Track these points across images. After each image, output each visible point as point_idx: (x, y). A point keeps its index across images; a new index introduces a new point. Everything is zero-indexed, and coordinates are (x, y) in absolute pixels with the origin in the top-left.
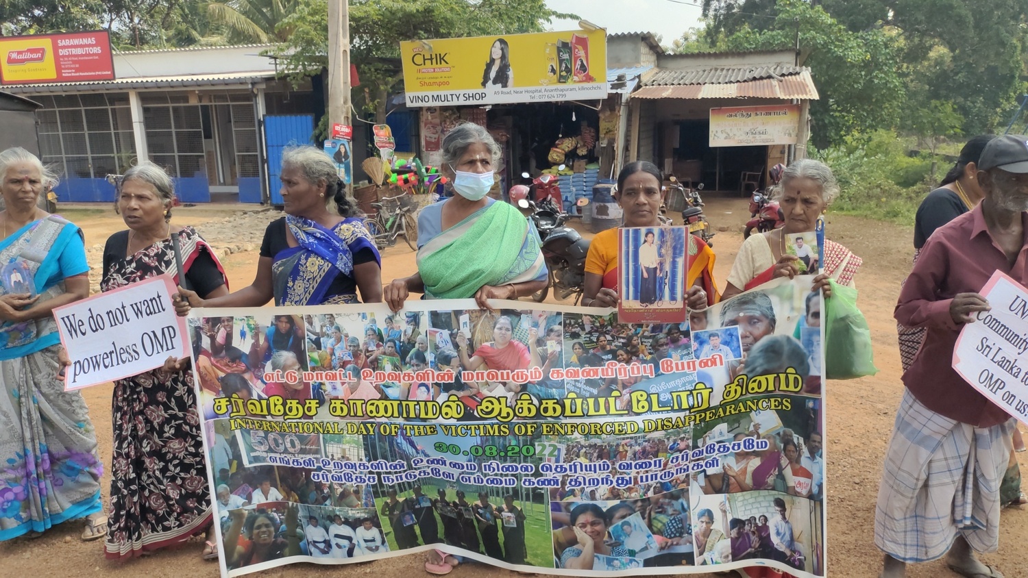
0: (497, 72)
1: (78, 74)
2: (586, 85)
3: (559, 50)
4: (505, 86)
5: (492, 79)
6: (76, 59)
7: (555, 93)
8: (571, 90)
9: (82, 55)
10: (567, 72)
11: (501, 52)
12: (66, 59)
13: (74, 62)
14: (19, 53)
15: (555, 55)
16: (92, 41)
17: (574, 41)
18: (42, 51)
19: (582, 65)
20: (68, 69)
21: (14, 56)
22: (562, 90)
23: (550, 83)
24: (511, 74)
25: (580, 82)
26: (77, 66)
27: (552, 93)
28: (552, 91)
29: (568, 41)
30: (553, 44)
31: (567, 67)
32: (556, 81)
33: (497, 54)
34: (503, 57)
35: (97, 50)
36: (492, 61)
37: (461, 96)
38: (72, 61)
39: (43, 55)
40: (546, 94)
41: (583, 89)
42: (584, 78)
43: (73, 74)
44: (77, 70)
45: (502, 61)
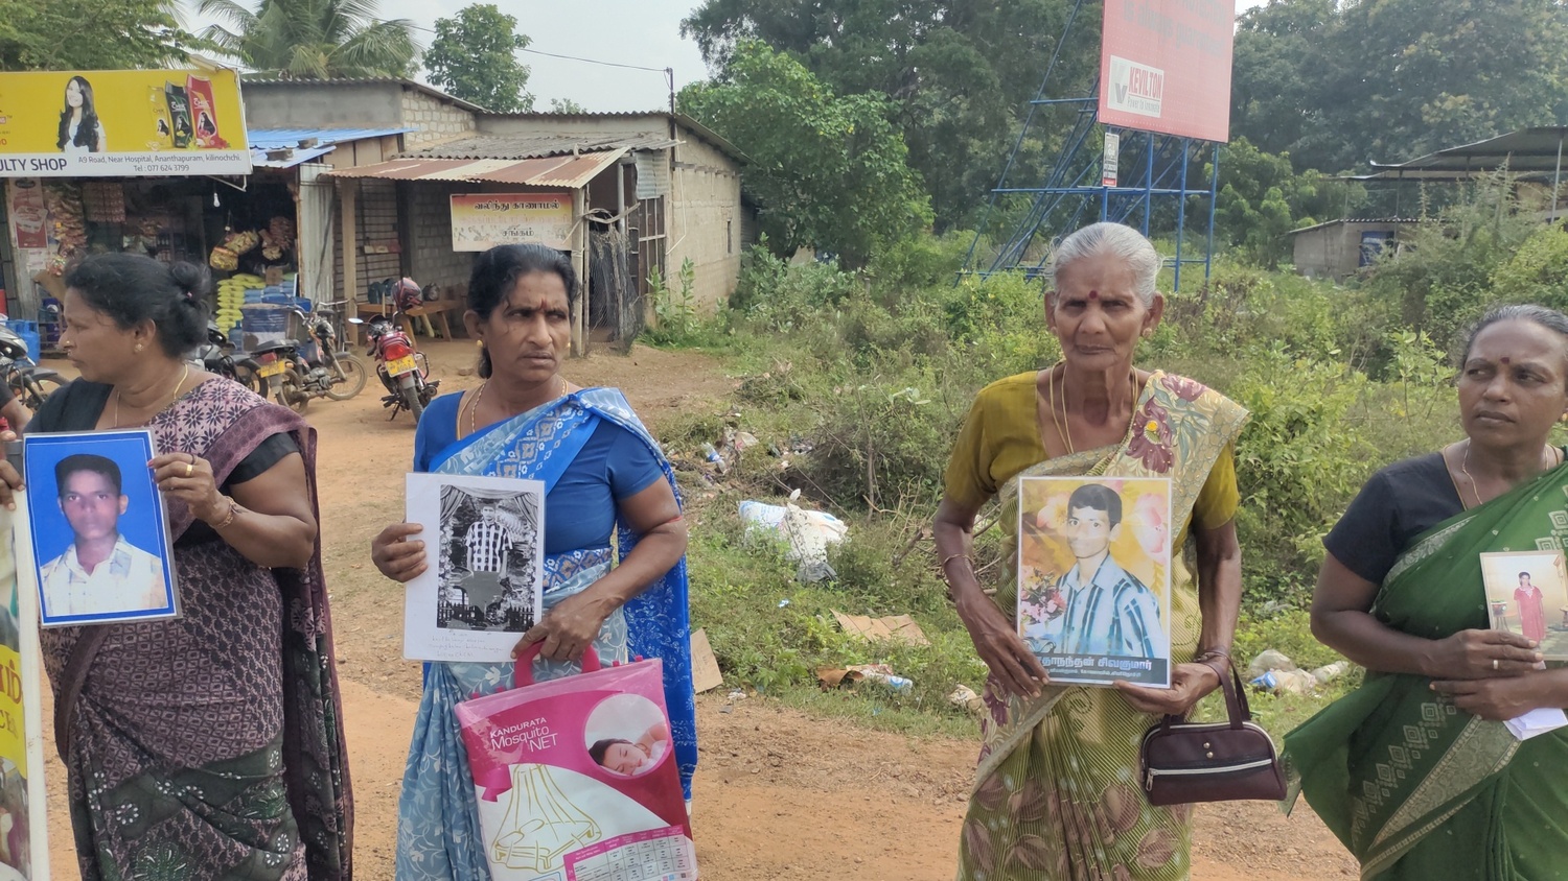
0: (80, 128)
2: (216, 152)
3: (170, 100)
4: (93, 148)
5: (73, 138)
7: (171, 164)
8: (195, 159)
10: (185, 132)
11: (81, 97)
15: (164, 105)
17: (190, 85)
19: (207, 122)
22: (181, 159)
23: (162, 147)
24: (100, 130)
25: (207, 147)
27: (168, 163)
28: (166, 159)
29: (182, 85)
30: (159, 89)
31: (184, 124)
32: (170, 145)
33: (76, 100)
34: (86, 105)
36: (70, 110)
37: (28, 164)
40: (159, 163)
41: (213, 158)
42: (213, 142)
45: (84, 111)
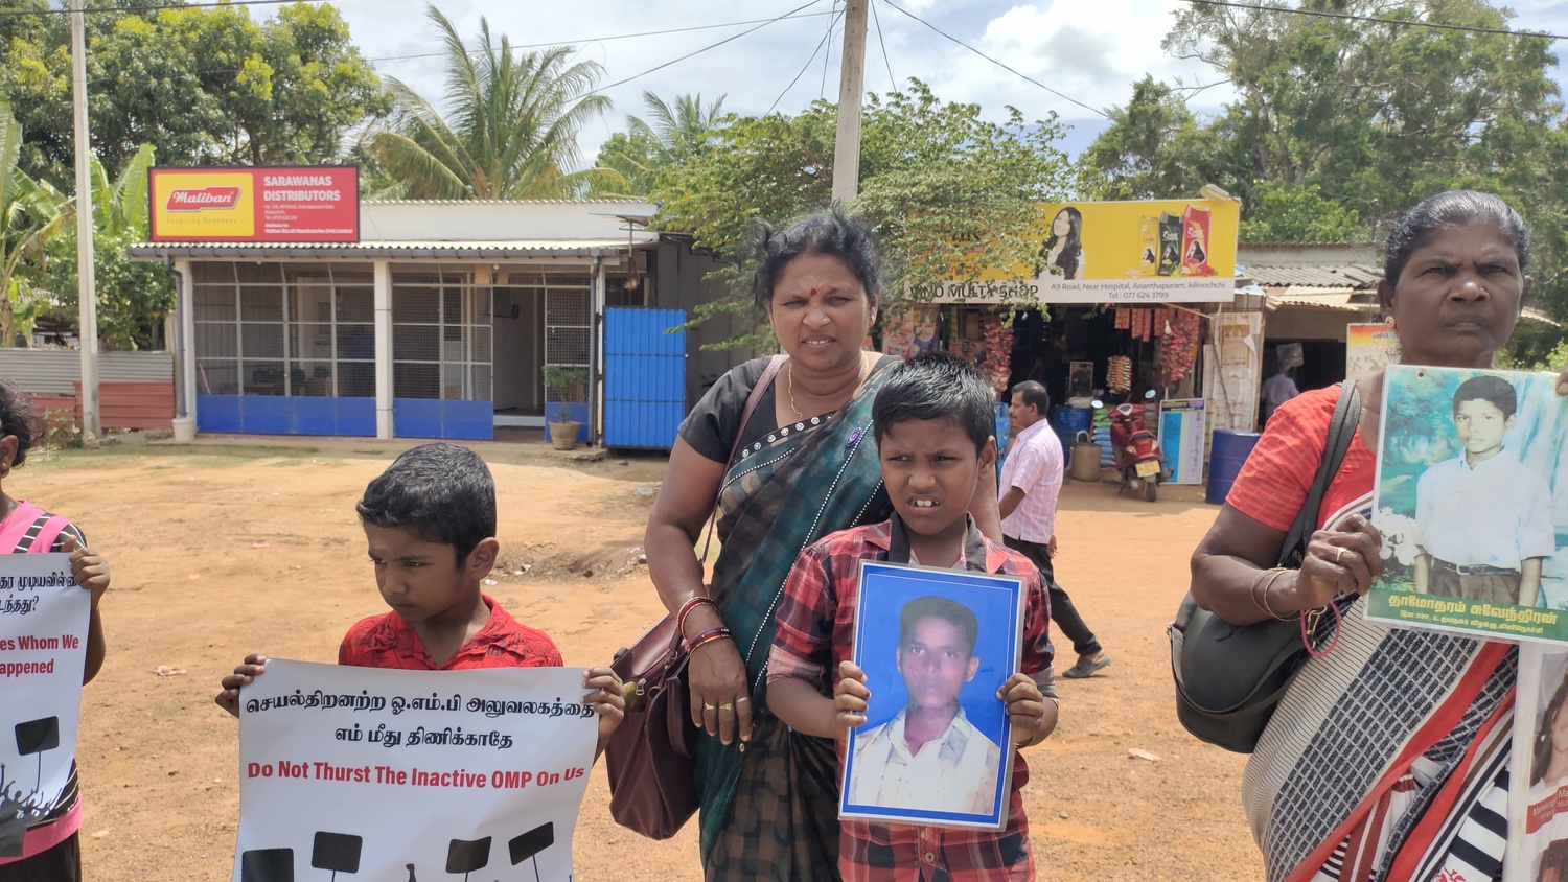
0: (1060, 256)
1: (293, 231)
2: (1201, 280)
3: (1163, 228)
4: (1070, 275)
5: (1050, 266)
6: (294, 207)
7: (1150, 291)
8: (1177, 286)
9: (305, 202)
10: (1173, 260)
11: (1068, 226)
12: (275, 206)
13: (289, 212)
14: (191, 193)
15: (1155, 235)
16: (327, 181)
17: (1188, 215)
18: (235, 192)
19: (1198, 251)
20: (277, 222)
21: (182, 198)
22: (1162, 287)
23: (1144, 274)
24: (1081, 259)
25: (1192, 275)
26: (294, 218)
27: (1145, 291)
28: (1145, 287)
29: (1179, 215)
30: (1153, 219)
31: (1173, 253)
32: (1153, 273)
33: (1062, 229)
34: (1072, 234)
35: (335, 196)
36: (1054, 239)
38: (285, 210)
39: (234, 198)
40: (1137, 291)
41: (1196, 285)
42: (1200, 270)
43: (284, 231)
44: (292, 225)
45: (1068, 240)
